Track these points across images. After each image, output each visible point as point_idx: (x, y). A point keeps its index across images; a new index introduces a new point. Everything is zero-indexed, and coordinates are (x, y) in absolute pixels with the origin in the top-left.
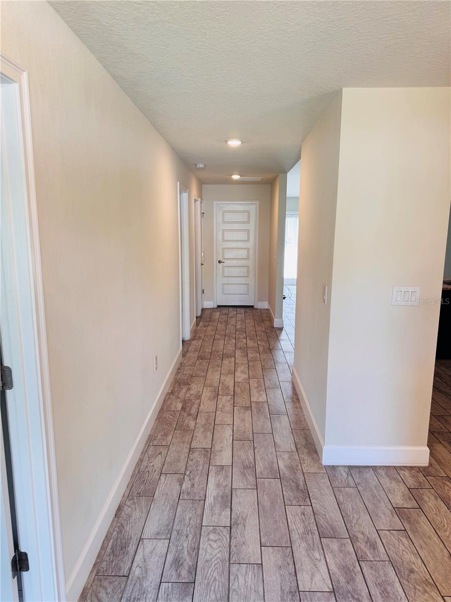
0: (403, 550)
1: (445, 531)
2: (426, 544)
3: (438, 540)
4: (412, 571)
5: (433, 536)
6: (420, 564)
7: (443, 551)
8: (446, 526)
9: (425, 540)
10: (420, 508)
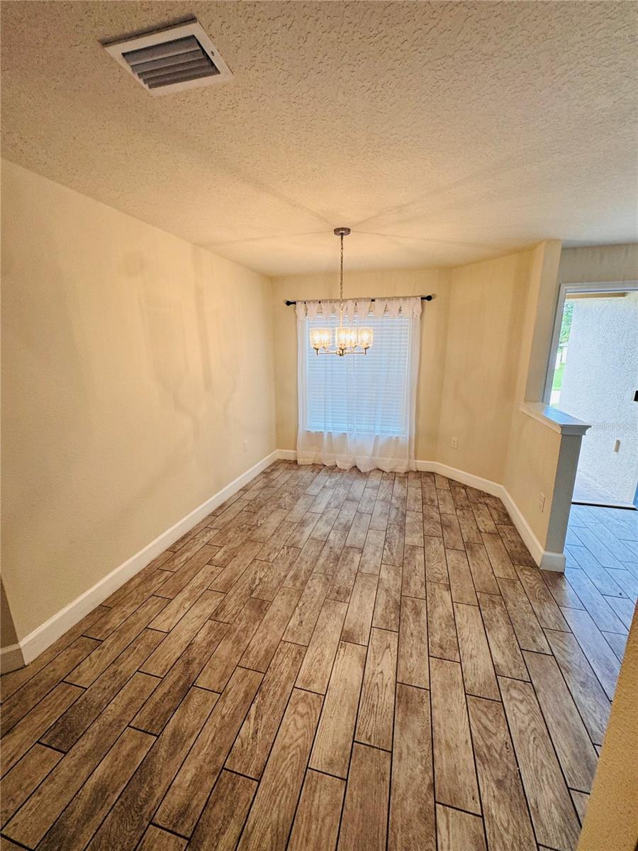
0: (595, 712)
1: (535, 729)
2: (564, 714)
3: (548, 717)
4: (583, 684)
5: (554, 725)
6: (574, 690)
7: (544, 701)
8: (532, 738)
9: (565, 721)
10: (569, 788)
